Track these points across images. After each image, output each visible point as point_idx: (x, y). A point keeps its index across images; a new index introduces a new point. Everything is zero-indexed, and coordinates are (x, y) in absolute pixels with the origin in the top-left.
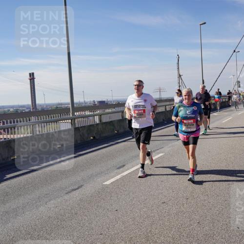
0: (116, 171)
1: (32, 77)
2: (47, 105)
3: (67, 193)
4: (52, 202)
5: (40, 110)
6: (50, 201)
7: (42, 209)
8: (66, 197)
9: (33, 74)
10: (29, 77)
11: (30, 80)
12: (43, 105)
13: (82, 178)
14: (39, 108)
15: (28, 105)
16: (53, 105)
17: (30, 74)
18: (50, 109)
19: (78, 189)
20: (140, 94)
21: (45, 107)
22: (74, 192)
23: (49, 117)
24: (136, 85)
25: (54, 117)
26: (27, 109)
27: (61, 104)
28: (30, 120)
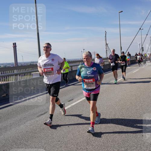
0: (68, 103)
1: (15, 45)
2: (24, 63)
3: (37, 117)
4: (28, 122)
5: (20, 66)
6: (27, 121)
7: (22, 126)
8: (37, 119)
9: (15, 43)
10: (13, 45)
11: (14, 47)
12: (22, 63)
13: (47, 108)
14: (19, 65)
15: (12, 63)
16: (28, 63)
17: (13, 43)
18: (27, 65)
19: (44, 114)
20: (48, 55)
21: (23, 64)
22: (42, 116)
23: (26, 70)
24: (45, 47)
25: (29, 70)
26: (12, 65)
27: (33, 62)
28: (14, 72)
